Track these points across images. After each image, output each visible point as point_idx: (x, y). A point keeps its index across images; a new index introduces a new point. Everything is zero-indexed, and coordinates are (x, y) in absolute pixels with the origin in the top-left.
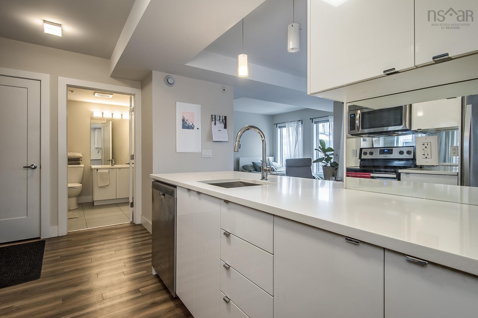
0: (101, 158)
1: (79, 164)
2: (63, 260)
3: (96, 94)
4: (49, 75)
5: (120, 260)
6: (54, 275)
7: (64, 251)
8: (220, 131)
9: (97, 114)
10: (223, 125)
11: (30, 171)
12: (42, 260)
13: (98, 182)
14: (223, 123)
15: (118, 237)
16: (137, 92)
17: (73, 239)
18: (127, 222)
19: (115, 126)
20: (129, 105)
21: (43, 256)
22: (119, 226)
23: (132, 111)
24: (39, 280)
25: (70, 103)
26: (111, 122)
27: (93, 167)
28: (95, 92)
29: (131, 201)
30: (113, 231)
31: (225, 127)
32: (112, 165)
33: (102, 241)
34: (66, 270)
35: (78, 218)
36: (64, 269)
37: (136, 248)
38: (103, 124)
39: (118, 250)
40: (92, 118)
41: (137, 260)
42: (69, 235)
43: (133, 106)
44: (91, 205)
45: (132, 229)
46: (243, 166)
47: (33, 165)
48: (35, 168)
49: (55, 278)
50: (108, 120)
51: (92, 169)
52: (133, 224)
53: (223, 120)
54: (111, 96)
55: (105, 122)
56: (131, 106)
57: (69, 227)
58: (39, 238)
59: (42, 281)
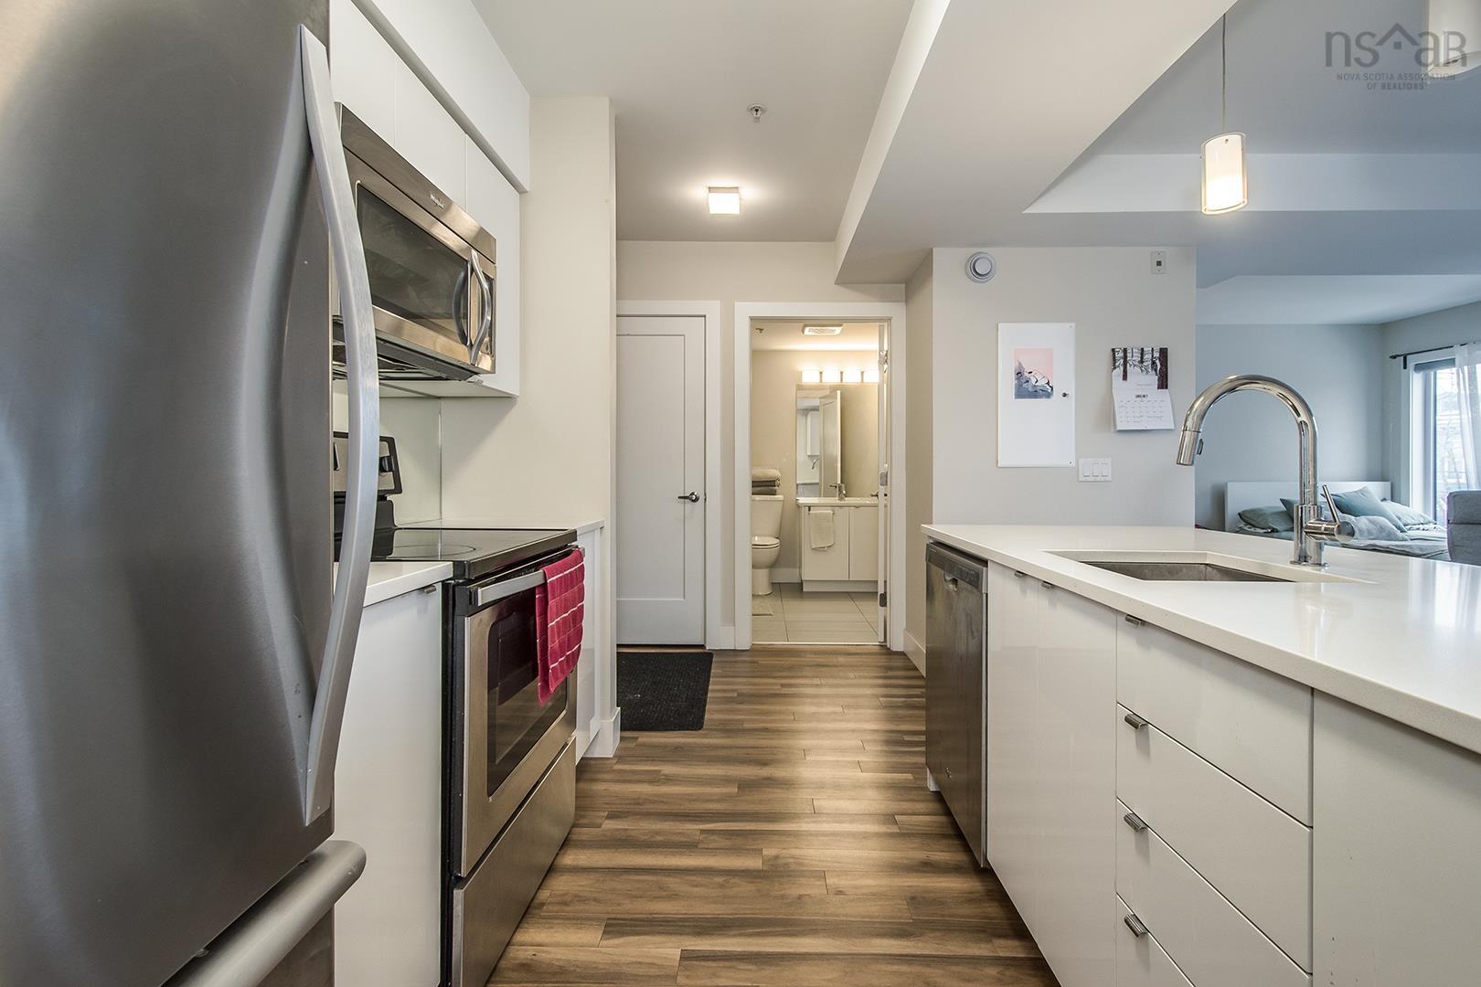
0: (817, 481)
1: (774, 493)
2: (742, 703)
3: (807, 329)
4: (719, 302)
5: (853, 731)
6: (727, 729)
7: (744, 684)
8: (1144, 396)
9: (810, 377)
10: (1154, 379)
11: (689, 504)
12: (706, 694)
13: (810, 539)
14: (1156, 370)
15: (851, 675)
16: (897, 311)
17: (762, 660)
18: (873, 642)
19: (848, 399)
20: (876, 347)
21: (708, 686)
22: (853, 650)
23: (885, 359)
24: (700, 732)
25: (757, 355)
26: (839, 392)
27: (802, 500)
28: (806, 326)
29: (881, 591)
30: (842, 659)
31: (1163, 384)
32: (841, 499)
33: (817, 677)
34: (746, 726)
35: (771, 615)
36: (742, 721)
37: (893, 711)
38: (823, 400)
39: (849, 706)
40: (800, 387)
41: (895, 741)
42: (755, 651)
43: (886, 348)
44: (796, 589)
45: (882, 661)
46: (1240, 511)
47: (693, 494)
48: (697, 499)
49: (728, 737)
50: (834, 389)
51: (798, 506)
52: (885, 650)
53: (1154, 363)
54: (838, 330)
55: (828, 392)
56: (881, 349)
57: (755, 632)
58: (702, 646)
59: (705, 736)
